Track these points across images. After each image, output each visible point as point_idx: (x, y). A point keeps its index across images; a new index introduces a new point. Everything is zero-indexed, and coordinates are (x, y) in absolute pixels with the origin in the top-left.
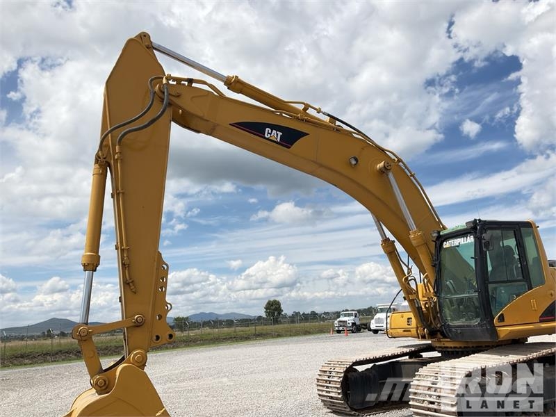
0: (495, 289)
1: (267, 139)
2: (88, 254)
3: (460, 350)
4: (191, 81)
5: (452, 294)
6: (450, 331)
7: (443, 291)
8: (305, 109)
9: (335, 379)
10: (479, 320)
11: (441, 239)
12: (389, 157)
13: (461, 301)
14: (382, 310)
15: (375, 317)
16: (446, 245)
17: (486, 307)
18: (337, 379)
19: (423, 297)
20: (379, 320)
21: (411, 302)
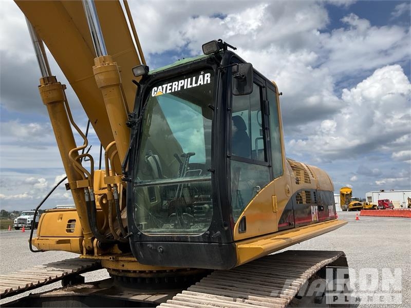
3: (149, 276)
5: (154, 178)
7: (140, 172)
10: (205, 227)
11: (149, 83)
16: (157, 91)
19: (101, 189)
21: (79, 193)
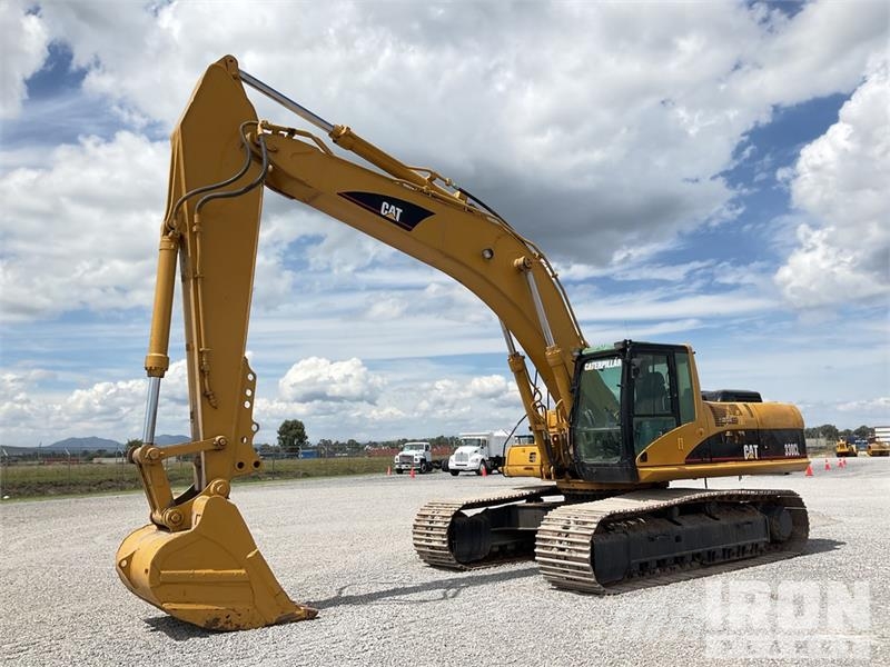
0: (641, 423)
1: (384, 217)
2: (154, 354)
4: (292, 132)
5: (589, 427)
6: (584, 469)
7: (580, 421)
8: (431, 180)
9: (440, 525)
10: (619, 458)
11: (583, 359)
12: (530, 252)
13: (599, 435)
14: (468, 442)
15: (458, 451)
16: (588, 367)
17: (628, 443)
18: (443, 524)
20: (462, 456)
21: (538, 433)
